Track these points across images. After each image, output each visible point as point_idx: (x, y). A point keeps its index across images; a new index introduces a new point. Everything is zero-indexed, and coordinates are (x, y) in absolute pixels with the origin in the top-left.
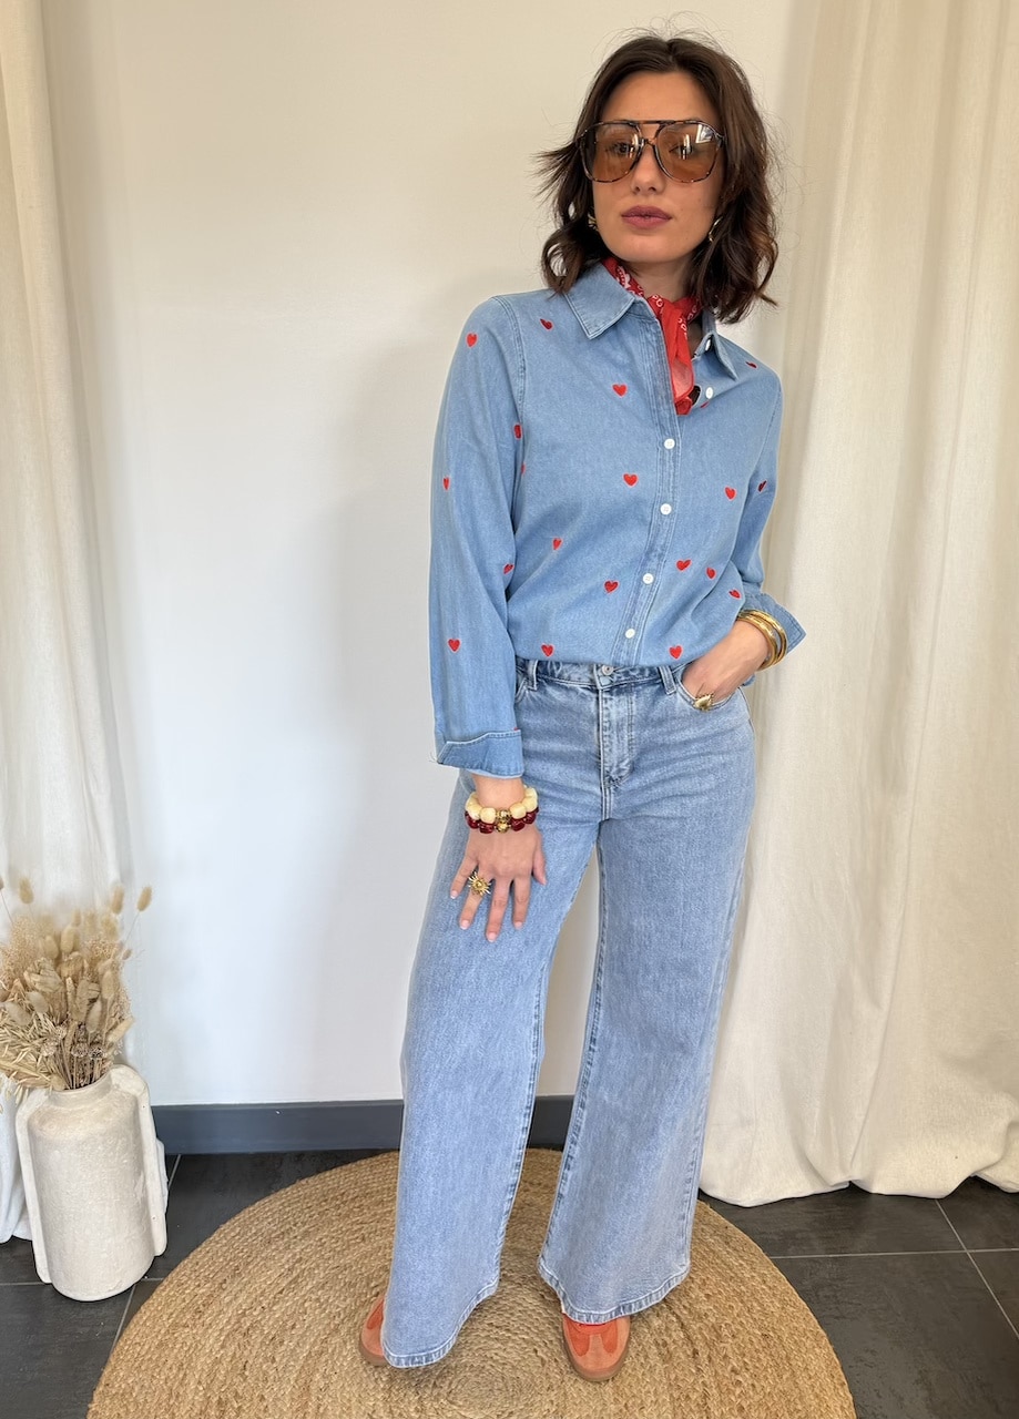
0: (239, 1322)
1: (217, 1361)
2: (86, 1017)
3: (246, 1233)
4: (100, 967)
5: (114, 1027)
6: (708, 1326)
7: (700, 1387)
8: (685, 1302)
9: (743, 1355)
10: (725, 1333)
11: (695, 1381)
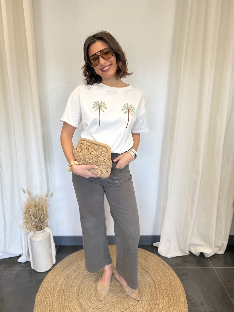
0: (67, 275)
1: (63, 282)
2: (41, 218)
3: (70, 259)
4: (43, 208)
5: (46, 219)
6: (158, 281)
7: (156, 293)
8: (154, 276)
9: (165, 287)
10: (162, 282)
11: (155, 291)
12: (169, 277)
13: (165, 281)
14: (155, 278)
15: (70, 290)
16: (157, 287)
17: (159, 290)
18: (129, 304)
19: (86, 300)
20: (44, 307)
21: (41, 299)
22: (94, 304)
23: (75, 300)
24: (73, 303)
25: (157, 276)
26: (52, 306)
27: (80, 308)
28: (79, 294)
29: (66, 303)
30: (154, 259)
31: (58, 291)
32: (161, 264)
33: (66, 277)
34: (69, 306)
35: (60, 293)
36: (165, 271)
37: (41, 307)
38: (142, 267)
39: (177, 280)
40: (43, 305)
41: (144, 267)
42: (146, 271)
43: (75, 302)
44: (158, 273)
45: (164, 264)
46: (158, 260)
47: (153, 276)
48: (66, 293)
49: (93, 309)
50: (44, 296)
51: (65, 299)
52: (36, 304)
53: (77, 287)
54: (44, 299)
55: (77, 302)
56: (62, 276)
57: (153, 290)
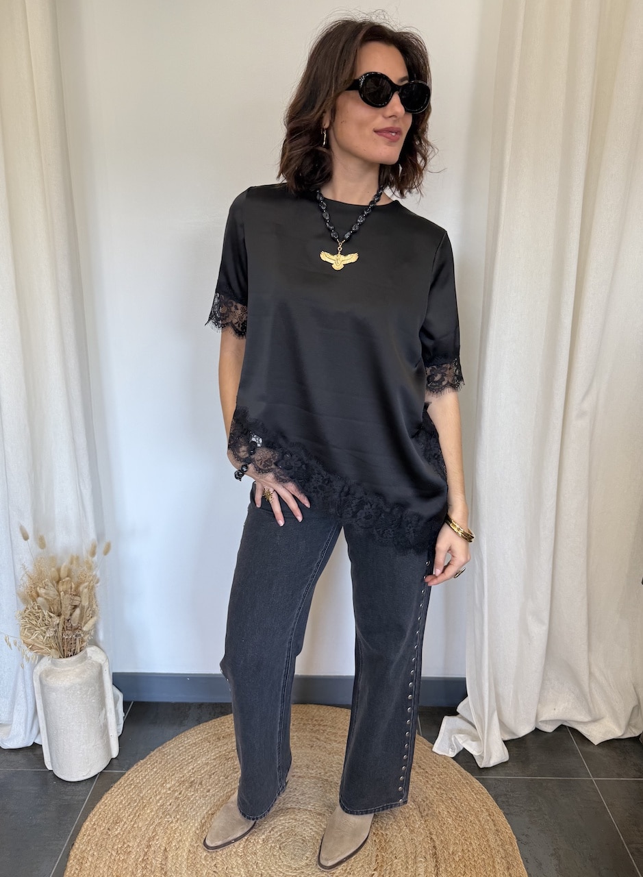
1: (207, 764)
2: (71, 616)
20: (128, 799)
21: (136, 777)
23: (196, 822)
24: (187, 826)
26: (144, 805)
29: (174, 815)
30: (490, 829)
32: (505, 858)
34: (174, 828)
35: (181, 785)
37: (122, 795)
38: (434, 832)
41: (438, 836)
43: (192, 826)
45: (514, 866)
46: (501, 840)
48: (192, 793)
51: (178, 806)
52: (121, 782)
54: (142, 779)
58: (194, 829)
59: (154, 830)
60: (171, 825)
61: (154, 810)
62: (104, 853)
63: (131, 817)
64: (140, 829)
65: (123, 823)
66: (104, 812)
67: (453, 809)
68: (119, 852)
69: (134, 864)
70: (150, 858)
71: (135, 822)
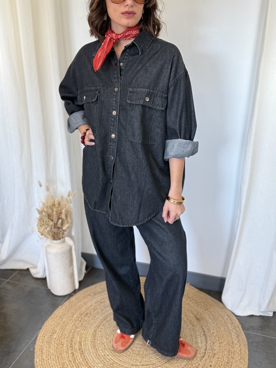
2: (57, 222)
6: (213, 352)
7: (197, 364)
8: (212, 344)
9: (217, 364)
10: (216, 356)
11: (197, 362)
12: (234, 355)
13: (224, 357)
14: (211, 347)
15: (93, 317)
16: (204, 359)
17: (205, 363)
18: (151, 361)
19: (104, 334)
20: (57, 323)
21: (59, 313)
22: (110, 343)
23: (92, 330)
24: (88, 332)
25: (216, 345)
26: (65, 325)
27: (92, 340)
28: (101, 325)
29: (80, 328)
30: (229, 322)
31: (81, 313)
32: (236, 333)
33: (99, 301)
34: (82, 333)
35: (81, 316)
36: (233, 345)
37: (54, 321)
38: (203, 325)
39: (243, 363)
40: (57, 320)
41: (205, 327)
42: (205, 334)
43: (90, 332)
44: (220, 342)
45: (240, 336)
46: (234, 326)
47: (209, 344)
48: (87, 318)
49: (104, 347)
50: (63, 311)
51: (82, 324)
52: (52, 317)
53: (103, 317)
54: (62, 314)
55: (93, 332)
56: (96, 298)
57: (196, 360)
58: (91, 333)
59: (73, 335)
60: (80, 332)
61: (71, 326)
62: (51, 345)
63: (61, 330)
64: (66, 335)
65: (57, 333)
66: (47, 329)
67: (211, 316)
68: (58, 344)
69: (67, 349)
70: (73, 346)
71: (63, 332)
